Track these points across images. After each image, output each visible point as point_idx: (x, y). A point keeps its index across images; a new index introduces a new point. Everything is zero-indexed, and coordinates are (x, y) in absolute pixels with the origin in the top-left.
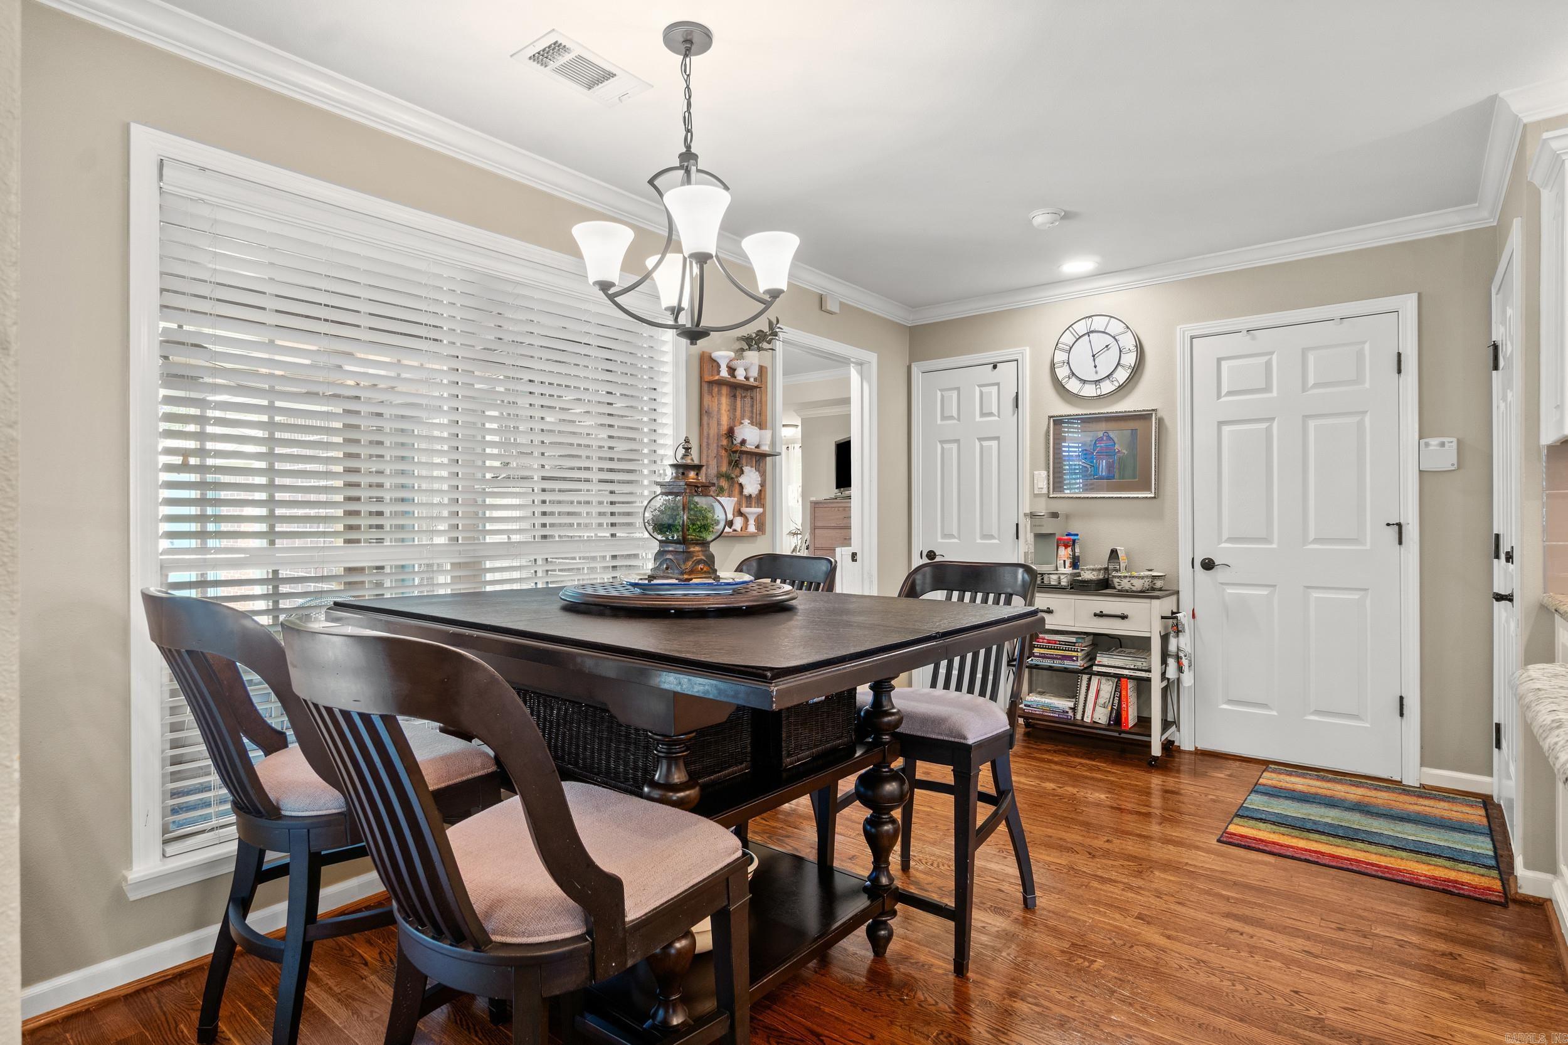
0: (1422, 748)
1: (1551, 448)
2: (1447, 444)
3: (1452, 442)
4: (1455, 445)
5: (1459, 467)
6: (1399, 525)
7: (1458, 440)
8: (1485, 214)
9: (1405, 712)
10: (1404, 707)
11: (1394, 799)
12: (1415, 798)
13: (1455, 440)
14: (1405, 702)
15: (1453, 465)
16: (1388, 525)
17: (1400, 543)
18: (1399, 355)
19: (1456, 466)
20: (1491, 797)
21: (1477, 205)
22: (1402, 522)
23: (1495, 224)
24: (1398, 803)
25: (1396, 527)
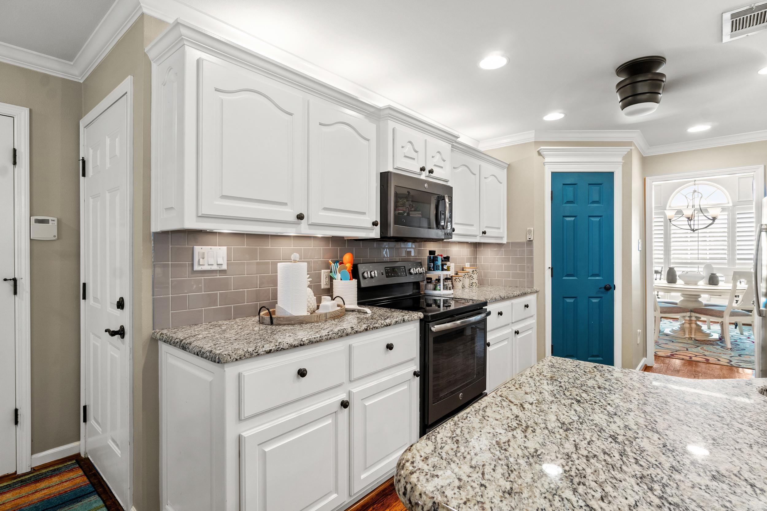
0: (32, 441)
1: (156, 234)
2: (50, 222)
3: (54, 220)
4: (56, 222)
5: (58, 239)
6: (15, 280)
7: (58, 220)
8: (76, 72)
9: (19, 420)
10: (19, 416)
11: (18, 496)
12: (33, 485)
13: (55, 219)
14: (19, 413)
15: (55, 236)
16: (5, 280)
17: (15, 293)
18: (15, 151)
19: (56, 237)
20: (79, 455)
21: (72, 63)
22: (16, 277)
23: (82, 82)
24: (23, 499)
25: (12, 282)
